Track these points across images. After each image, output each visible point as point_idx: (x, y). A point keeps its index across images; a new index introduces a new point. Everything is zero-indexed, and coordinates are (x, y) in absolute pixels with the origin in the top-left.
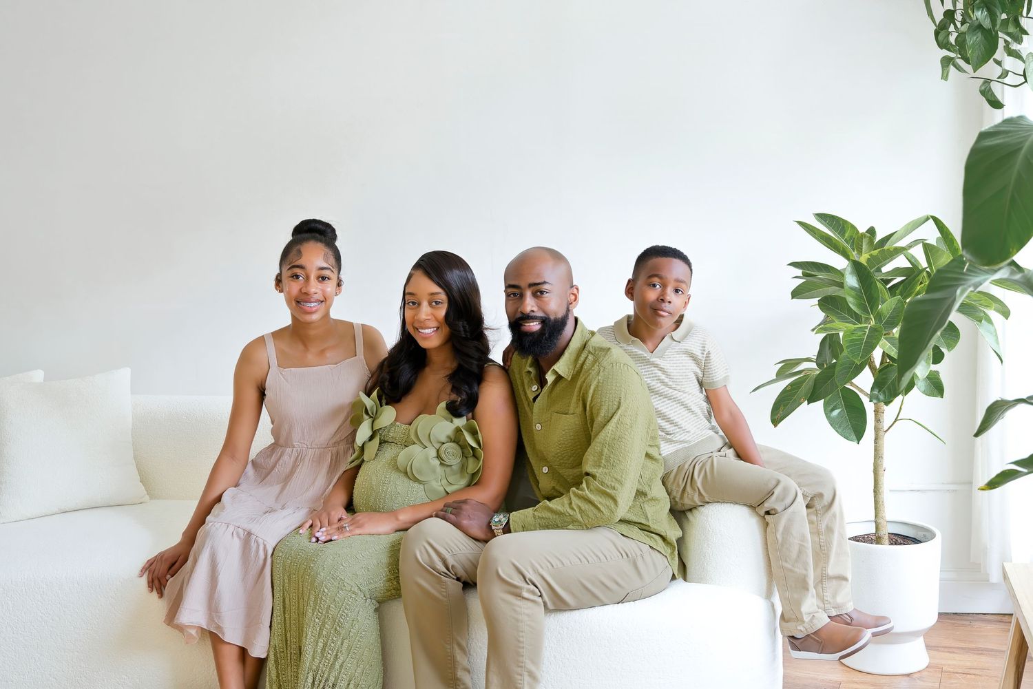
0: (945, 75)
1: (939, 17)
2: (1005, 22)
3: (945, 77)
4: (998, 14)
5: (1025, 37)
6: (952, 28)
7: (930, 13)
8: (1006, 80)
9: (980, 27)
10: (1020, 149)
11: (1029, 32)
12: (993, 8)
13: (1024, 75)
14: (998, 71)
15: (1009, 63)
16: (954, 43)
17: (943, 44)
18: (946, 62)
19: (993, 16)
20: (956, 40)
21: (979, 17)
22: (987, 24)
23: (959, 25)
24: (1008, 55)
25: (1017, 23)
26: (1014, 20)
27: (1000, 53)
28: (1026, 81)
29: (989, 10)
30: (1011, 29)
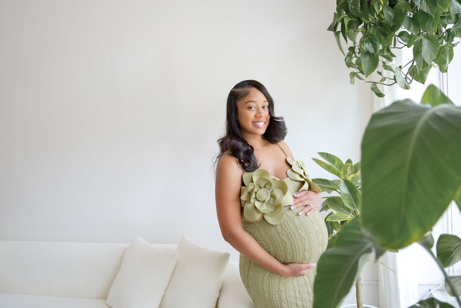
0: (353, 81)
1: (347, 52)
2: (382, 51)
3: (352, 82)
4: (378, 44)
5: (393, 58)
6: (354, 55)
7: (341, 49)
8: (385, 82)
9: (368, 53)
11: (395, 55)
12: (374, 41)
13: (395, 79)
14: (380, 77)
15: (385, 73)
17: (349, 65)
18: (353, 74)
19: (375, 46)
20: (356, 62)
21: (367, 47)
22: (371, 50)
23: (357, 54)
24: (385, 70)
25: (389, 50)
26: (387, 50)
27: (380, 68)
28: (396, 82)
29: (372, 42)
30: (386, 54)
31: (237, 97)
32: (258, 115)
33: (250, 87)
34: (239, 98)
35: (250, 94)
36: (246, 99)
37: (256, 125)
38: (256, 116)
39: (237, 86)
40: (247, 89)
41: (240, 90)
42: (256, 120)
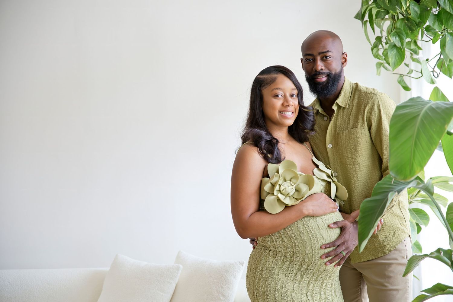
0: (379, 72)
1: (373, 40)
2: (409, 43)
3: (379, 74)
4: (405, 39)
5: (420, 51)
6: (380, 46)
7: (368, 39)
8: (412, 75)
9: (395, 46)
10: (418, 115)
11: (422, 48)
12: (401, 35)
13: (421, 72)
14: (407, 70)
15: (413, 65)
16: (382, 55)
17: (377, 56)
18: (379, 65)
19: (401, 40)
20: (383, 53)
21: (394, 41)
22: (398, 44)
23: (384, 44)
24: (413, 61)
26: (414, 42)
27: (407, 59)
28: (422, 76)
29: (399, 36)
30: (413, 47)
31: (263, 84)
32: (286, 104)
33: (277, 74)
34: (264, 86)
35: (277, 80)
36: (273, 86)
37: (283, 115)
38: (283, 105)
39: (263, 73)
40: (273, 75)
41: (265, 76)
42: (283, 109)
